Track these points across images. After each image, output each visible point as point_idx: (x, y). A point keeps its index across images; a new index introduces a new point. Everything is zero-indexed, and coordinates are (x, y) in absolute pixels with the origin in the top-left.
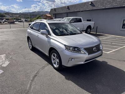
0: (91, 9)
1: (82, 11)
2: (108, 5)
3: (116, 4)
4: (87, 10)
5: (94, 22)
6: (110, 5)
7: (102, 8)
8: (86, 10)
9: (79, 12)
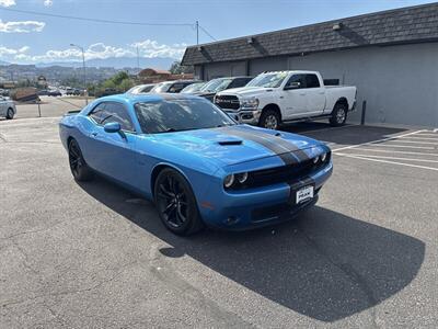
0: (341, 46)
1: (306, 54)
2: (400, 33)
3: (427, 31)
4: (327, 48)
5: (354, 88)
6: (407, 33)
7: (379, 41)
8: (322, 48)
9: (298, 55)
